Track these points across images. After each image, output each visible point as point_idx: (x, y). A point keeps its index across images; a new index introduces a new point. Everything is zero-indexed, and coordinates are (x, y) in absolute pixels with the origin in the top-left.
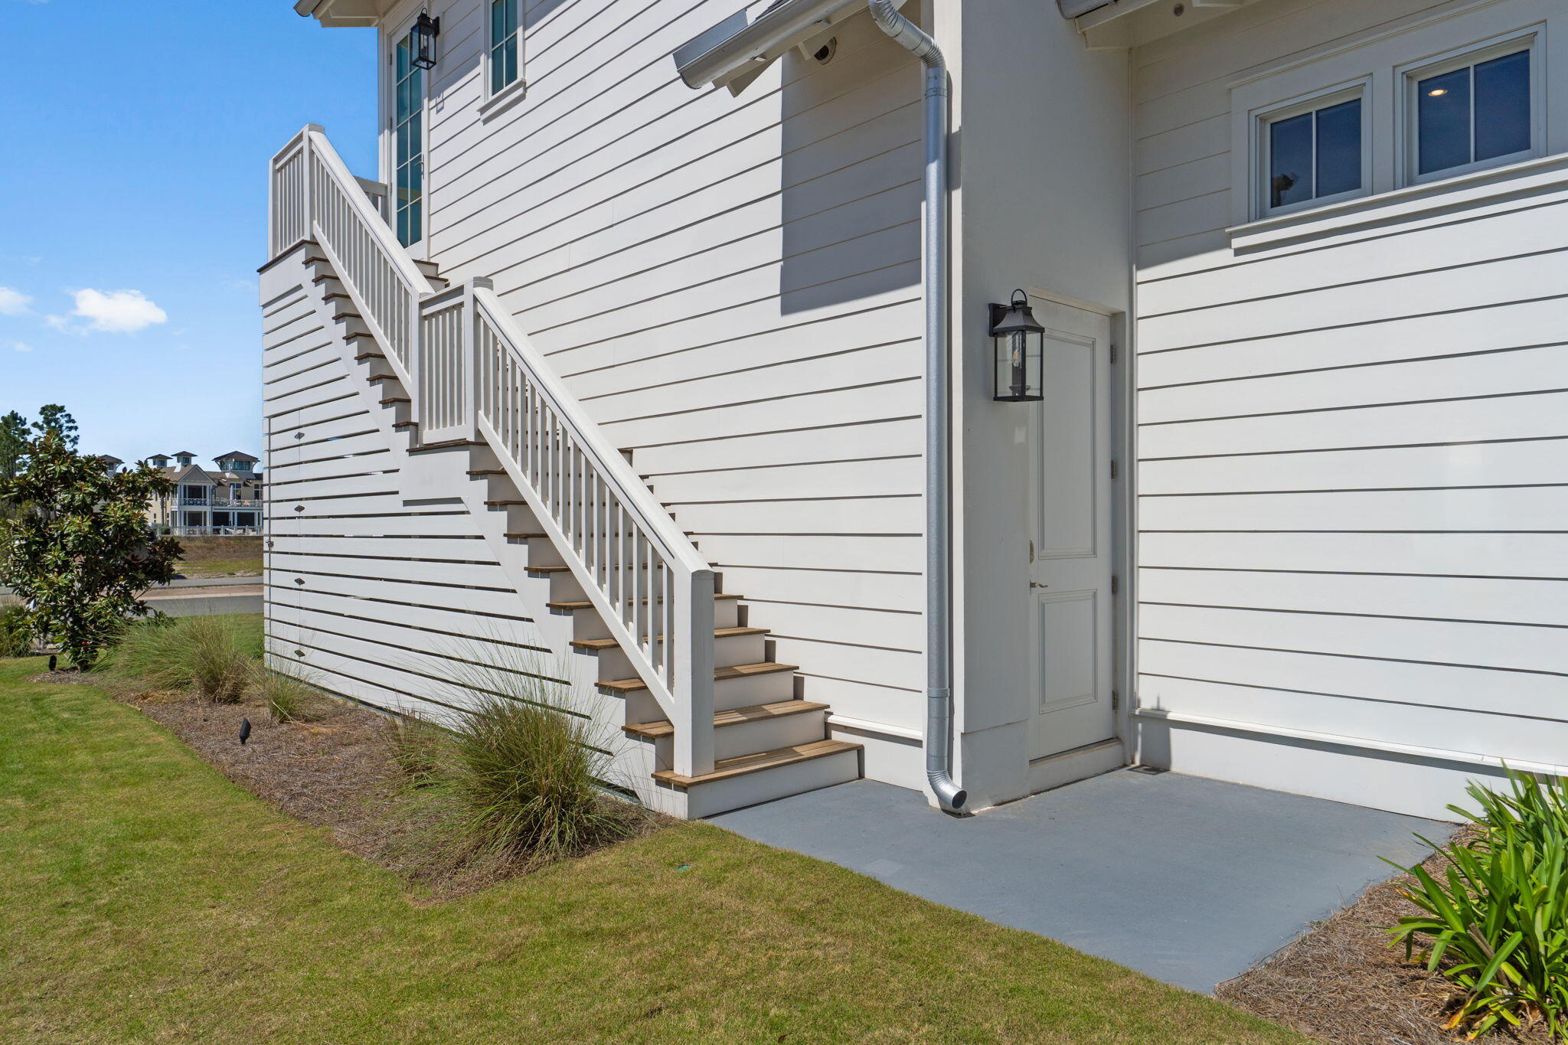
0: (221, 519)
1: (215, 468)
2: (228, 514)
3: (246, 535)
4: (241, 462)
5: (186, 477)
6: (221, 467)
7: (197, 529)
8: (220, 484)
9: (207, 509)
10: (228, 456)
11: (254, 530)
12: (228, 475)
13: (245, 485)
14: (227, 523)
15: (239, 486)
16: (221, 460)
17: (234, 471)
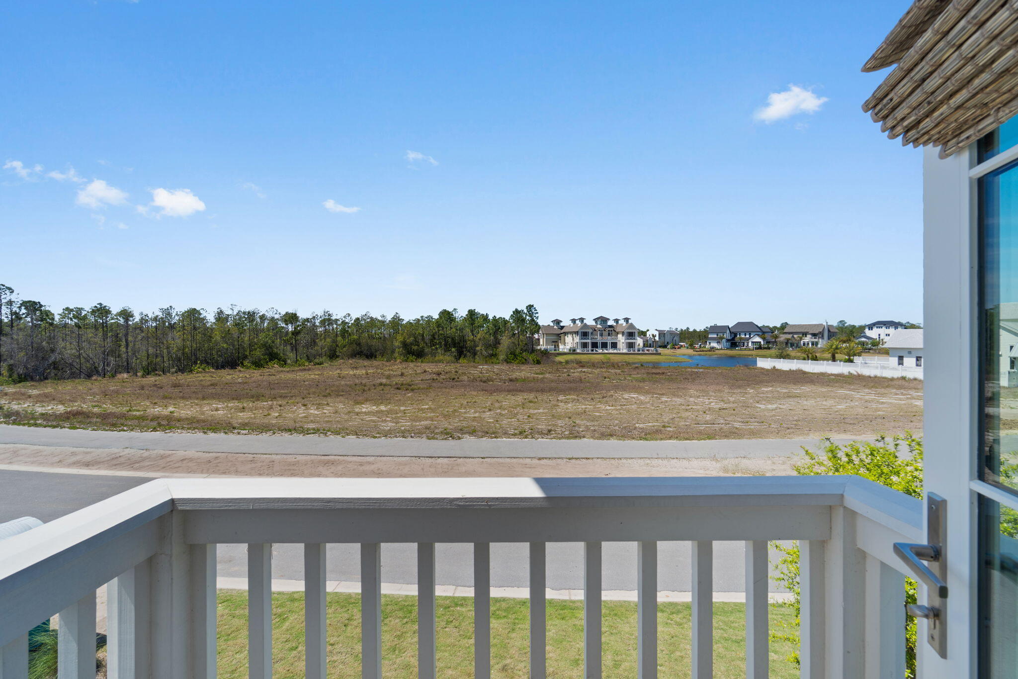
0: (595, 345)
1: (594, 323)
2: (597, 343)
3: (604, 352)
4: (603, 321)
5: (582, 328)
6: (596, 322)
7: (585, 349)
8: (595, 330)
9: (589, 341)
10: (598, 318)
11: (607, 350)
12: (598, 326)
13: (604, 330)
14: (597, 347)
15: (602, 331)
16: (596, 320)
17: (600, 324)
